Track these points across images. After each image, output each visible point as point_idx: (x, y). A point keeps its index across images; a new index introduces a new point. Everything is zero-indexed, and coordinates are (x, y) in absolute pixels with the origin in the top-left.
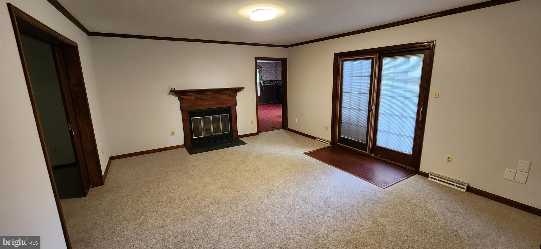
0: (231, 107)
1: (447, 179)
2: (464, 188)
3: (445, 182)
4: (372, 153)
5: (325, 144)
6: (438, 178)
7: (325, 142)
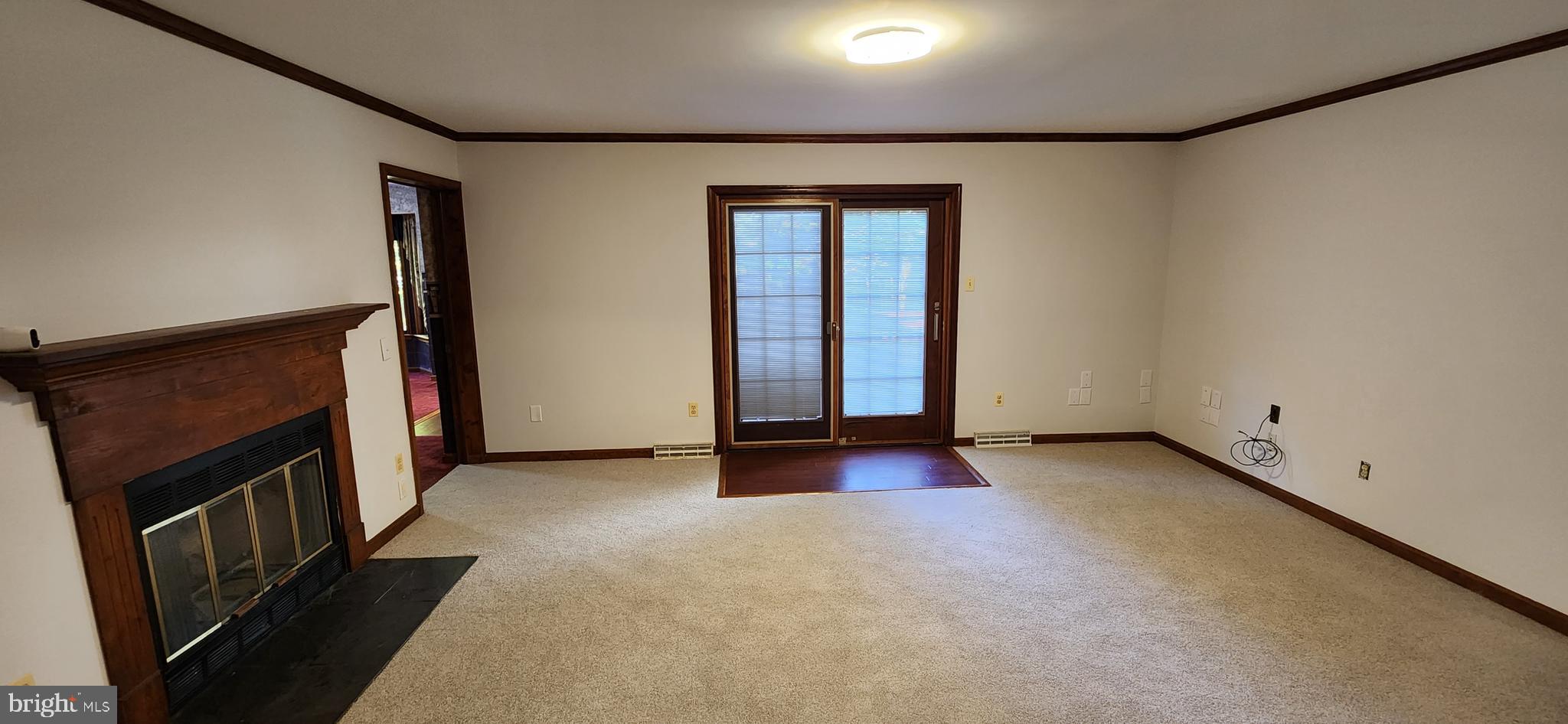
0: (327, 407)
1: (1004, 435)
2: (1028, 441)
3: (1001, 442)
4: (840, 437)
5: (698, 457)
6: (990, 440)
7: (698, 451)
